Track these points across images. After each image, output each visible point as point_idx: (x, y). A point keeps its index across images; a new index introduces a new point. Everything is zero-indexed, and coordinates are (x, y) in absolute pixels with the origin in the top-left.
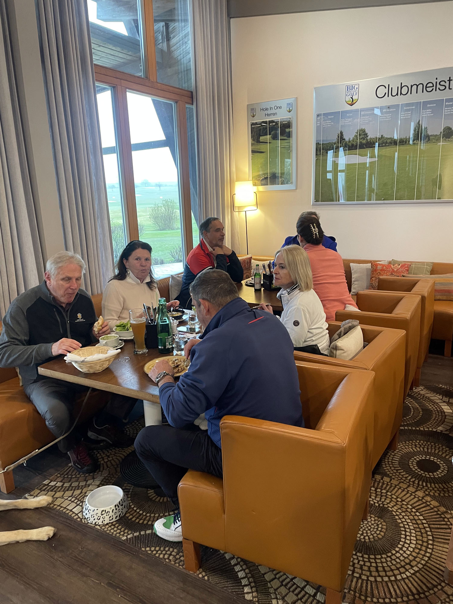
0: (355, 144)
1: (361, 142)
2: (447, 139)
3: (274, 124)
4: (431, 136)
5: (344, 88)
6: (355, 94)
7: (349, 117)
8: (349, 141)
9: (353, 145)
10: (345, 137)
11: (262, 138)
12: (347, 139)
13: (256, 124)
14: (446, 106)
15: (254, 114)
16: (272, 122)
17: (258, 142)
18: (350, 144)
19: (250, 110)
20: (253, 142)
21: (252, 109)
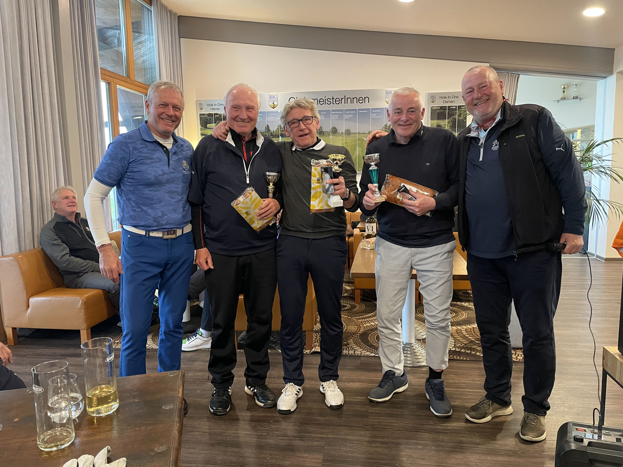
0: (278, 134)
1: (281, 133)
2: (334, 135)
3: (218, 116)
4: (325, 132)
5: (268, 97)
6: (275, 101)
7: (272, 116)
8: (274, 132)
9: (276, 134)
10: (270, 129)
11: (208, 125)
12: (272, 131)
13: (204, 115)
14: (332, 114)
15: (202, 107)
16: (217, 114)
17: (206, 127)
18: (274, 134)
19: (198, 104)
20: (202, 128)
21: (200, 104)
